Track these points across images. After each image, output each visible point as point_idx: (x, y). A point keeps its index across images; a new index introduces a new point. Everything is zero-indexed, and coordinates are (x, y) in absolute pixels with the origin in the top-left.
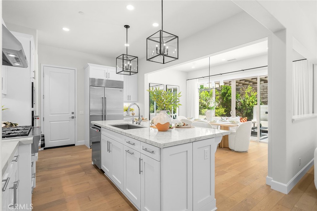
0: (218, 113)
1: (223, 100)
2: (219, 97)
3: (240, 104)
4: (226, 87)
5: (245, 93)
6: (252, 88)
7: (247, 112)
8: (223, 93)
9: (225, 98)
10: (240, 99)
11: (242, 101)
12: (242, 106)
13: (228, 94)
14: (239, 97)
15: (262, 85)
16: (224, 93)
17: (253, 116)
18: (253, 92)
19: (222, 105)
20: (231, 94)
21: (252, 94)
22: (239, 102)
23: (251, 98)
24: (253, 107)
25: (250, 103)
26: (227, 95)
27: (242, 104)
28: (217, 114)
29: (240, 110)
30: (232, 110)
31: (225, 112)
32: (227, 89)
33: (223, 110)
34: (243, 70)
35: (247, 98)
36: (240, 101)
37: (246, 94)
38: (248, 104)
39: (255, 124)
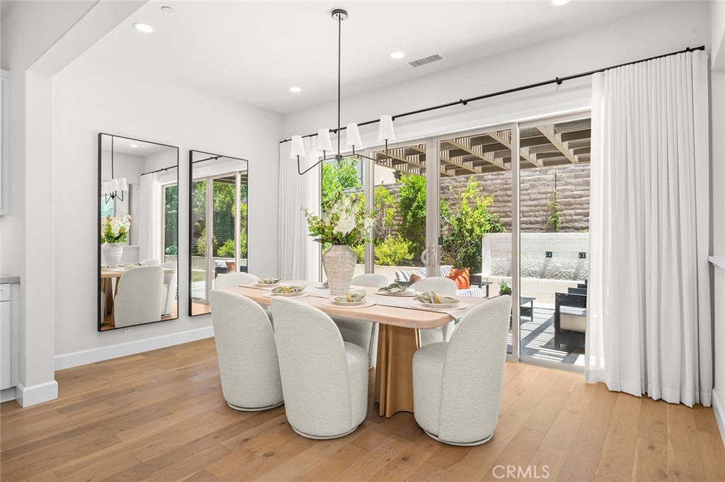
0: (390, 256)
1: (405, 220)
2: (394, 210)
3: (448, 230)
4: (413, 183)
5: (462, 199)
6: (478, 186)
7: (465, 252)
8: (405, 199)
9: (410, 214)
10: (449, 216)
11: (453, 220)
12: (453, 235)
13: (419, 202)
14: (446, 210)
15: (503, 179)
16: (408, 199)
17: (481, 263)
18: (482, 198)
19: (403, 233)
20: (424, 202)
21: (479, 203)
22: (446, 223)
23: (476, 214)
24: (480, 238)
25: (475, 226)
26: (415, 204)
27: (453, 229)
28: (389, 260)
29: (449, 246)
30: (427, 245)
31: (410, 252)
32: (414, 188)
33: (406, 247)
34: (465, 102)
35: (467, 213)
36: (448, 221)
37: (465, 201)
38: (468, 230)
39: (490, 286)
